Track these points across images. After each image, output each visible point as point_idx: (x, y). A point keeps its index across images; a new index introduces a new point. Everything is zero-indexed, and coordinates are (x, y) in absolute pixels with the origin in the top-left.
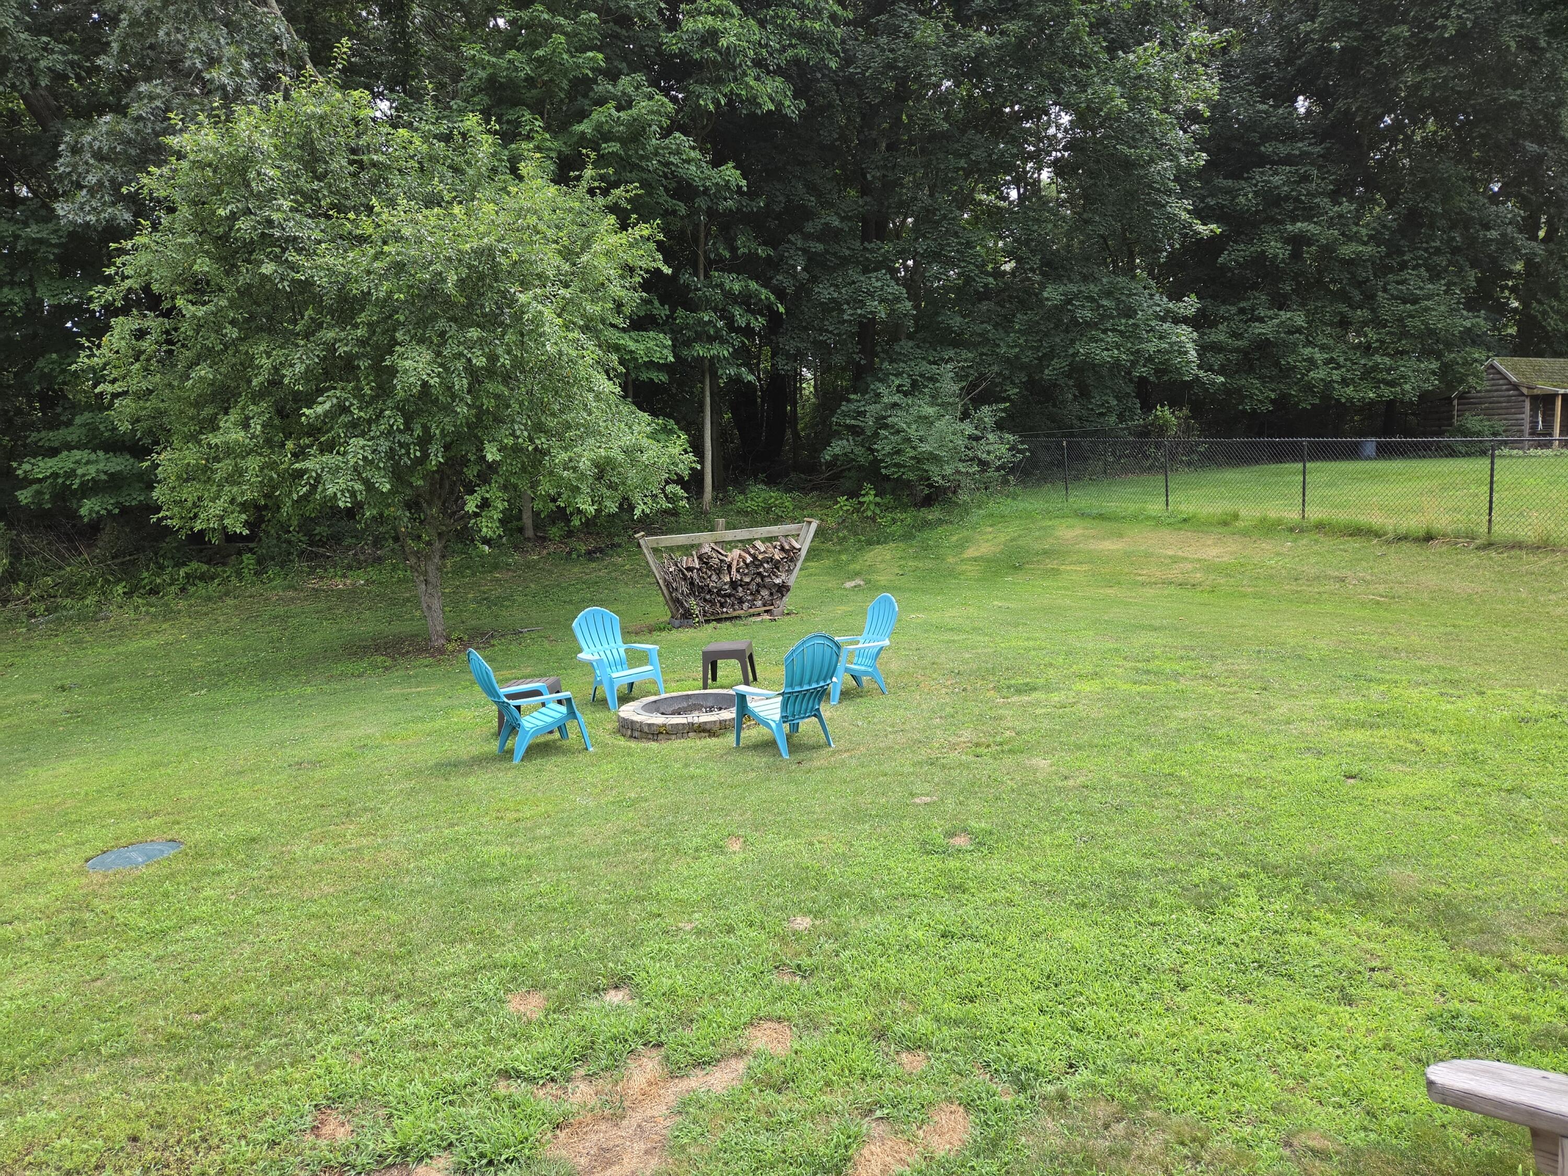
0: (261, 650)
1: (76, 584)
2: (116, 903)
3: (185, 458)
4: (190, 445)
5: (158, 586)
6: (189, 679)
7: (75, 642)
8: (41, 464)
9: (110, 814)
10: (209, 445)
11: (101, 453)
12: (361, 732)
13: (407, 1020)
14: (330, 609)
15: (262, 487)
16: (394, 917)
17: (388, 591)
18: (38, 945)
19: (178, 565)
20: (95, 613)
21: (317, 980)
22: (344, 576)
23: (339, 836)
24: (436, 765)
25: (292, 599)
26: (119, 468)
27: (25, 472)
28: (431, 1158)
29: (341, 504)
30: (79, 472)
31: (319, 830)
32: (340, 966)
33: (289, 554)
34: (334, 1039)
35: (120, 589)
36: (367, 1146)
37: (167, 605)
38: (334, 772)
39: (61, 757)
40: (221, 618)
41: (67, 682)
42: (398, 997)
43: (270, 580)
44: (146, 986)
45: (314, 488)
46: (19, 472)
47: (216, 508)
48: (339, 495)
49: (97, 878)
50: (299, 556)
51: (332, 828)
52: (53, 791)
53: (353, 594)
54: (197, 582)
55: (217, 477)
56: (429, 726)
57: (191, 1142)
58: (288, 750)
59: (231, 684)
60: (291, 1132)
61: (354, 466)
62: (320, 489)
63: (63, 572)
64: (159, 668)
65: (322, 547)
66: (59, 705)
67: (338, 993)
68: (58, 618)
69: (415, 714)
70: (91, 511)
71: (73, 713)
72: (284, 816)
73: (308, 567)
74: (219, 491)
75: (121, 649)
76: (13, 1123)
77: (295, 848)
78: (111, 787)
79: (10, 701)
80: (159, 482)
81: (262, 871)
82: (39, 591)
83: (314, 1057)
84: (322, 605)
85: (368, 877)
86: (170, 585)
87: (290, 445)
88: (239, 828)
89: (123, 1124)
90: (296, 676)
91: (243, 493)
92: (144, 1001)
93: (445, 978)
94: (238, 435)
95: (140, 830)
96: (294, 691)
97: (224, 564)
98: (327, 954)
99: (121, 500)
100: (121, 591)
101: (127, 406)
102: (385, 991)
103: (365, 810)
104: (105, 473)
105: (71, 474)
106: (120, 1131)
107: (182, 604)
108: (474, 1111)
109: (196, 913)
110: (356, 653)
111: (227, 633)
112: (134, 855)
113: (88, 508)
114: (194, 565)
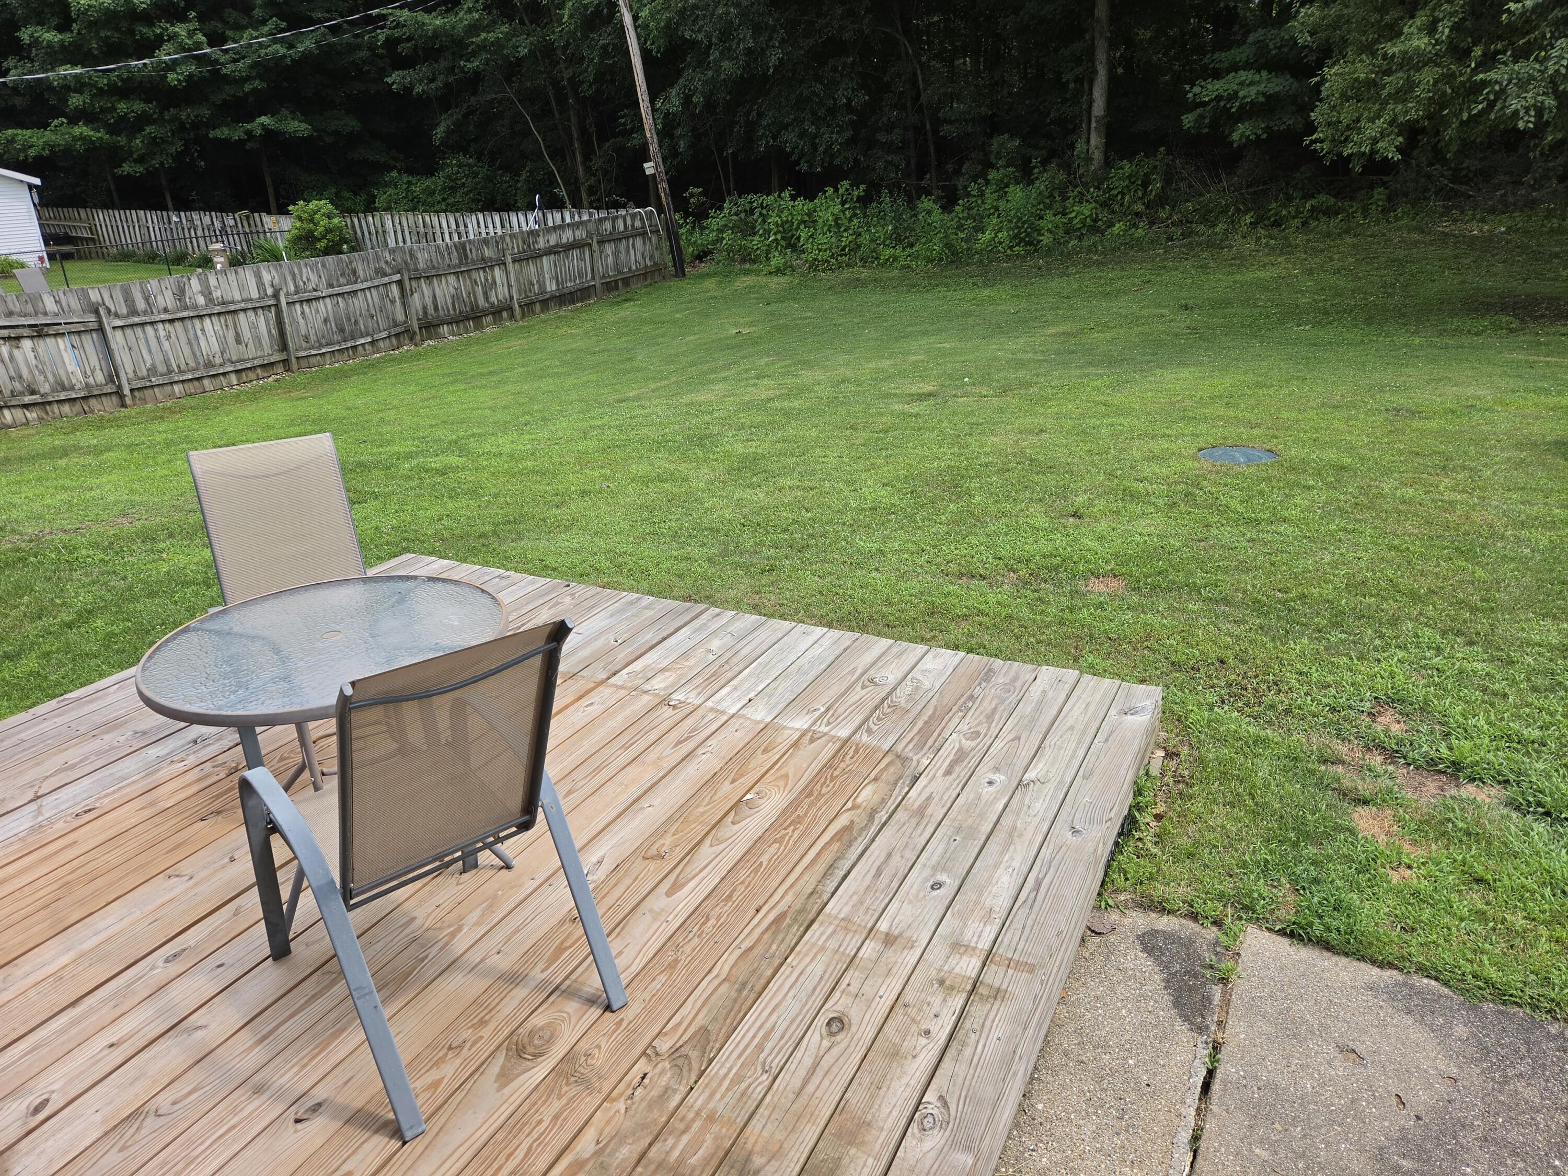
0: (1371, 294)
1: (1211, 211)
2: (1220, 488)
3: (1354, 72)
4: (1364, 57)
5: (1282, 218)
6: (1293, 313)
7: (1201, 267)
8: (1209, 86)
9: (1221, 418)
10: (1385, 56)
11: (1264, 74)
12: (1470, 391)
13: (1479, 666)
14: (1456, 257)
15: (1430, 105)
16: (1480, 573)
17: (1533, 243)
18: (1161, 503)
19: (1306, 197)
20: (1222, 240)
21: (1391, 602)
22: (1483, 220)
23: (1431, 485)
24: (1556, 443)
25: (1416, 243)
26: (1277, 89)
27: (1195, 95)
28: (1484, 783)
29: (1521, 125)
30: (1241, 94)
31: (1411, 475)
32: (1415, 597)
33: (1426, 190)
34: (1401, 654)
35: (1248, 219)
36: (1421, 746)
37: (1286, 238)
38: (1433, 424)
39: (1182, 364)
40: (1336, 257)
41: (1191, 302)
42: (1471, 643)
43: (1397, 219)
44: (1241, 557)
45: (1491, 105)
46: (1190, 95)
47: (1371, 130)
48: (1522, 113)
49: (1207, 465)
50: (1436, 193)
51: (1425, 476)
52: (1175, 390)
53: (1487, 243)
54: (1321, 216)
55: (1384, 93)
56: (1552, 401)
57: (1265, 681)
58: (1387, 395)
59: (1335, 324)
60: (1350, 707)
61: (1551, 76)
62: (1499, 105)
63: (1202, 199)
64: (1269, 300)
65: (1466, 184)
66: (1182, 321)
67: (1410, 619)
68: (1191, 243)
69: (1539, 384)
70: (1242, 135)
71: (1193, 329)
72: (1376, 454)
73: (1444, 207)
74: (1380, 110)
75: (1238, 277)
76: (1138, 617)
77: (1383, 485)
78: (1221, 397)
79: (1145, 312)
80: (1321, 101)
81: (1349, 497)
82: (1179, 215)
83: (1379, 661)
84: (1448, 252)
85: (1457, 530)
86: (1294, 218)
87: (1478, 51)
88: (1331, 455)
89: (1215, 648)
90: (1405, 325)
91: (1406, 112)
92: (1237, 568)
93: (1528, 644)
94: (1421, 42)
95: (1244, 437)
96: (1400, 340)
97: (1352, 199)
98: (1405, 582)
99: (1272, 124)
100: (1248, 221)
101: (1312, 15)
102: (1459, 633)
103: (1464, 468)
104: (1264, 94)
105: (1234, 96)
106: (1213, 652)
107: (1300, 239)
108: (1540, 766)
109: (1285, 514)
110: (1476, 310)
111: (1339, 272)
112: (1237, 455)
113: (1241, 132)
114: (1323, 197)
